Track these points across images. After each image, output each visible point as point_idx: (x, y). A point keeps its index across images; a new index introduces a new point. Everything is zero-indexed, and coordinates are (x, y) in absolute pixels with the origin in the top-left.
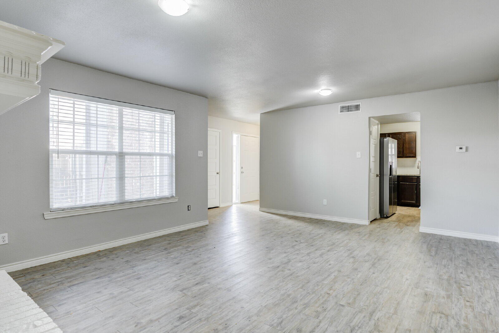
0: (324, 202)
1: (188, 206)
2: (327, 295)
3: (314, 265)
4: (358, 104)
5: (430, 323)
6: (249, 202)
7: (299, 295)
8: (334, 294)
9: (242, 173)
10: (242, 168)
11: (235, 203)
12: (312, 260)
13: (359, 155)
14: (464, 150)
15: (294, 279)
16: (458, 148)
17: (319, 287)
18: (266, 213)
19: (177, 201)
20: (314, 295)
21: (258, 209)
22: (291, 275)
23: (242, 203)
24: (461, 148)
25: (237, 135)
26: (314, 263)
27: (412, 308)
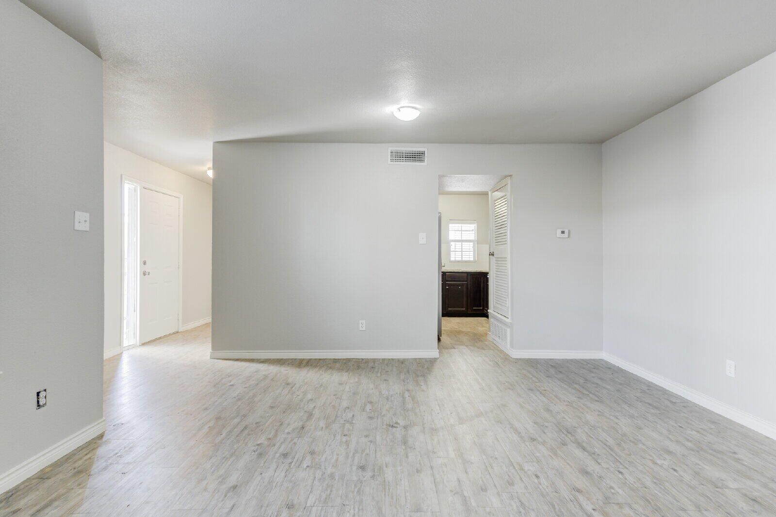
0: (360, 325)
1: (38, 394)
4: (422, 150)
6: (160, 338)
9: (144, 274)
10: (145, 263)
11: (130, 347)
13: (422, 239)
14: (566, 235)
16: (559, 231)
18: (231, 362)
21: (209, 354)
23: (144, 344)
24: (563, 232)
25: (132, 187)
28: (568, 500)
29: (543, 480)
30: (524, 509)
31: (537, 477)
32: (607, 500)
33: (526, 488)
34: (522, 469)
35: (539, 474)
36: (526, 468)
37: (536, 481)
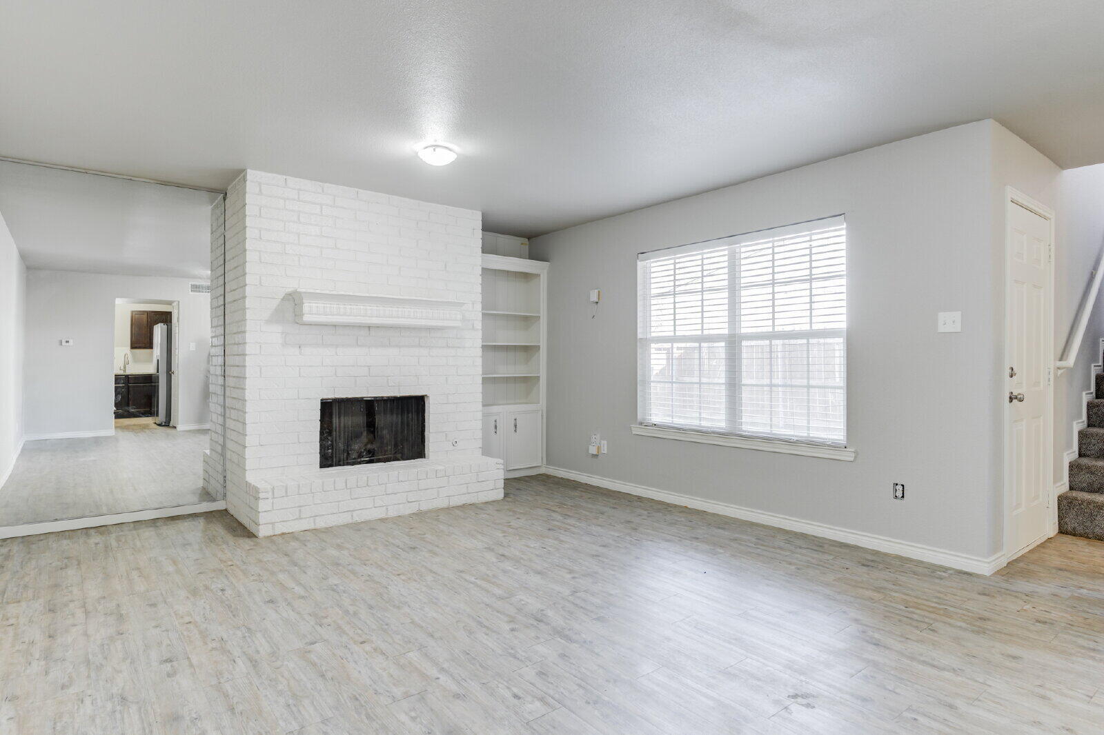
5: (140, 708)
19: (852, 459)
27: (196, 719)
28: (467, 680)
29: (507, 694)
30: (510, 654)
31: (516, 696)
32: (422, 697)
33: (520, 676)
34: (542, 700)
35: (516, 701)
36: (538, 704)
37: (515, 690)
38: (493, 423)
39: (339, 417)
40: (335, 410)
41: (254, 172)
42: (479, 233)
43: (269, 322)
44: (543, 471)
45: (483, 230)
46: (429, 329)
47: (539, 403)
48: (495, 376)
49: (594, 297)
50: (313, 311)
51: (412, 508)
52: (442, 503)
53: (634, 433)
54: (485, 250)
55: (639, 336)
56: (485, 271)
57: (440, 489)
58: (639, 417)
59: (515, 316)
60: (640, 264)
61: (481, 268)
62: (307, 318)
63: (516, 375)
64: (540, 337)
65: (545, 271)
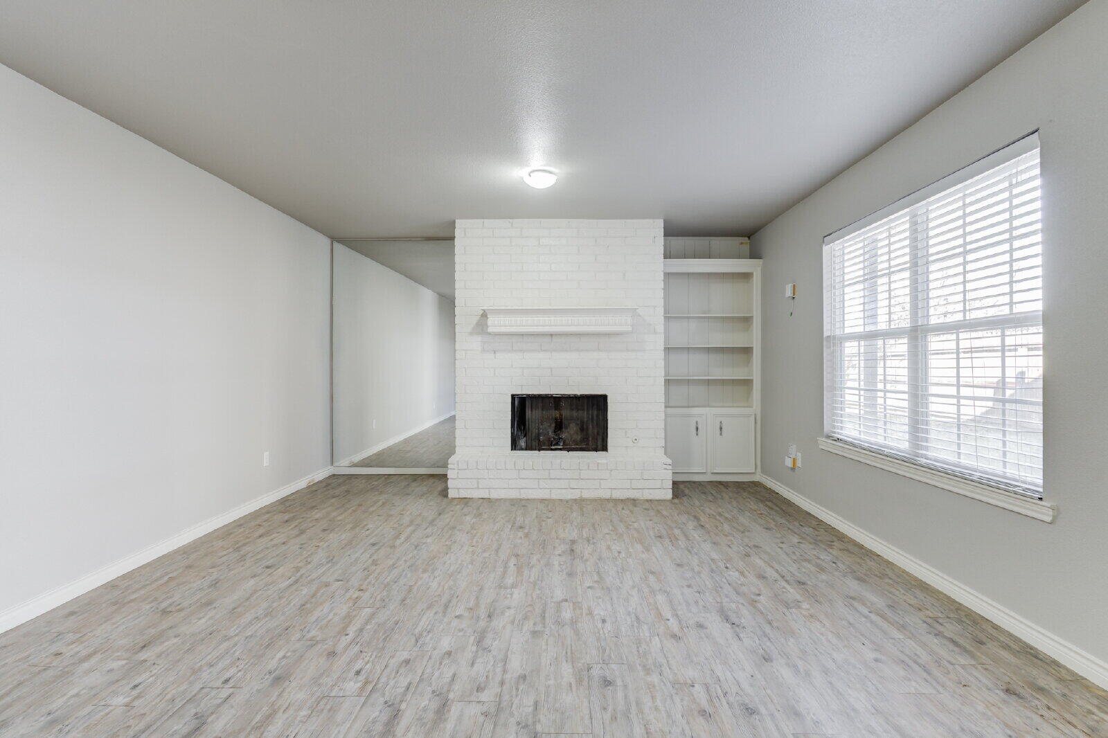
2: (364, 587)
3: (404, 655)
7: (409, 575)
8: (351, 592)
12: (419, 672)
15: (436, 599)
17: (378, 598)
19: (1049, 519)
20: (385, 582)
22: (446, 607)
26: (407, 662)
38: (695, 424)
39: (532, 411)
40: (528, 404)
41: (460, 221)
42: (661, 240)
43: (471, 334)
44: (757, 478)
45: (665, 235)
46: (608, 335)
47: (752, 407)
48: (709, 378)
49: (789, 293)
50: (496, 324)
51: (575, 495)
52: (605, 494)
53: (821, 447)
54: (668, 255)
55: (826, 334)
56: (668, 276)
57: (602, 481)
58: (827, 428)
59: (733, 318)
60: (826, 249)
61: (663, 273)
62: (490, 330)
63: (734, 378)
64: (755, 339)
65: (759, 269)
